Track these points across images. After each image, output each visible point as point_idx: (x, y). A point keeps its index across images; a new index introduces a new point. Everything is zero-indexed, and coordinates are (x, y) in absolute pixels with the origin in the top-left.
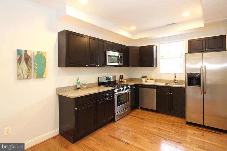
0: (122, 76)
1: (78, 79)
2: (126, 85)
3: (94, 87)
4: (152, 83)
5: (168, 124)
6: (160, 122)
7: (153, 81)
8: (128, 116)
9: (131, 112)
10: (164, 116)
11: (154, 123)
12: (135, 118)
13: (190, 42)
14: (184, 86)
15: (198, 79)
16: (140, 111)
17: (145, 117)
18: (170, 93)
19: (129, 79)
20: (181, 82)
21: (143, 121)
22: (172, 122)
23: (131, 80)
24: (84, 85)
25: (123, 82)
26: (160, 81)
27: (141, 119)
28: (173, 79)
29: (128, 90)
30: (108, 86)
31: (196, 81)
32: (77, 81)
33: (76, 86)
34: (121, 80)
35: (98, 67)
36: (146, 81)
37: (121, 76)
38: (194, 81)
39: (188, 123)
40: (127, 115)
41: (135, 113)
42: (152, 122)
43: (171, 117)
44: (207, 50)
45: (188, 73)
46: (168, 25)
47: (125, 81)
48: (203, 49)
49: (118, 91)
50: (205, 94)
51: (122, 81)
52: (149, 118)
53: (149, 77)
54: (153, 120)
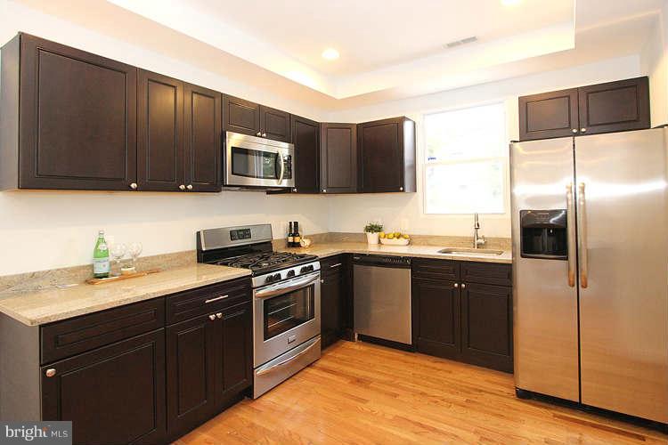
0: (296, 223)
1: (101, 240)
2: (303, 259)
3: (180, 266)
4: (400, 249)
5: (451, 403)
6: (422, 394)
7: (403, 241)
8: (311, 371)
9: (322, 355)
10: (438, 366)
11: (400, 398)
12: (335, 378)
13: (526, 104)
14: (506, 257)
15: (559, 232)
16: (357, 347)
17: (370, 375)
18: (460, 285)
19: (322, 235)
20: (498, 243)
21: (360, 392)
22: (467, 390)
23: (331, 238)
24: (127, 264)
25: (295, 245)
26: (427, 240)
27: (358, 381)
28: (469, 232)
29: (310, 276)
30: (231, 265)
31: (552, 239)
32: (97, 246)
33: (92, 266)
34: (291, 239)
35: (186, 190)
36: (380, 242)
37: (291, 226)
38: (545, 239)
39: (524, 395)
40: (308, 366)
41: (338, 355)
42: (396, 396)
43: (462, 369)
44: (583, 130)
45: (521, 212)
46: (451, 45)
47: (306, 242)
48: (570, 127)
49: (270, 281)
50: (585, 286)
51: (294, 243)
52: (387, 379)
53: (389, 230)
54: (396, 386)
